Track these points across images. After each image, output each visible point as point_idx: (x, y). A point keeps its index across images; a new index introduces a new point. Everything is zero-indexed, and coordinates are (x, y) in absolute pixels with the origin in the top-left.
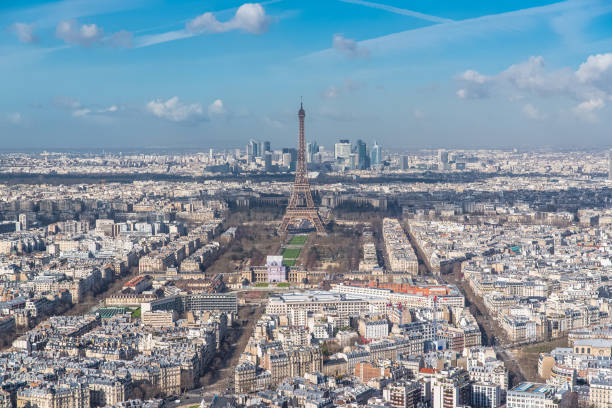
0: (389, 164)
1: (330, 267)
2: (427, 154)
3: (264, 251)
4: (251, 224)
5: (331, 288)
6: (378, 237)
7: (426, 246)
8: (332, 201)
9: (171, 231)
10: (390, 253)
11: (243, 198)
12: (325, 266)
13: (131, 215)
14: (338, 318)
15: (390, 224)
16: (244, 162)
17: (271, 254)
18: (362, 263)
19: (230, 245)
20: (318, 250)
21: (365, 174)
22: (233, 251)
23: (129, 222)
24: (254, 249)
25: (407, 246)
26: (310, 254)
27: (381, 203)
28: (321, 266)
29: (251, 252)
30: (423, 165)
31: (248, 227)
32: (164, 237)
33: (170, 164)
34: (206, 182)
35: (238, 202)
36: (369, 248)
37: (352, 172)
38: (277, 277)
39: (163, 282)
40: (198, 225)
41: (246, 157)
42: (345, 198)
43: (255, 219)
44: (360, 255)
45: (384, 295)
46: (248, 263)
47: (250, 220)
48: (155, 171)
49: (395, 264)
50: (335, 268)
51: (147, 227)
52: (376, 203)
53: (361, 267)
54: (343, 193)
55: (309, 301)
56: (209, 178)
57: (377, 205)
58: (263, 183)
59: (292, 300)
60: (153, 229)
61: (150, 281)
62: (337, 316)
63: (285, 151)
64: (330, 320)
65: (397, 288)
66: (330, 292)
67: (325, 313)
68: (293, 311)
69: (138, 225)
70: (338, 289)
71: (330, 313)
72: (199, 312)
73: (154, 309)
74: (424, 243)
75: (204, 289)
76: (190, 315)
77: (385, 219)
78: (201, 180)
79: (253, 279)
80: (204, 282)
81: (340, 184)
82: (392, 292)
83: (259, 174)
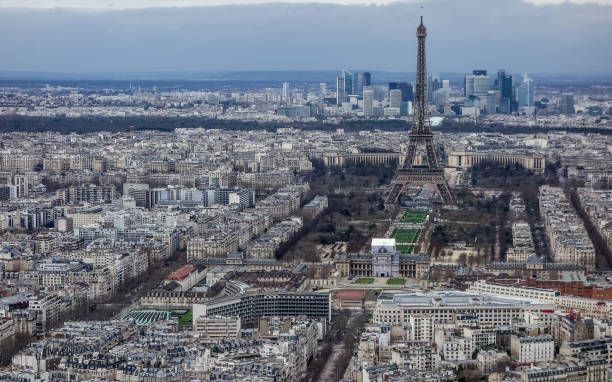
0: (544, 107)
1: (463, 257)
2: (602, 92)
3: (365, 232)
4: (347, 192)
5: (467, 287)
6: (533, 213)
7: (607, 226)
8: (464, 159)
9: (231, 202)
10: (553, 238)
11: (332, 154)
12: (456, 255)
13: (173, 176)
14: (479, 332)
15: (550, 197)
16: (332, 101)
17: (376, 237)
18: (511, 251)
19: (316, 221)
20: (446, 232)
21: (511, 120)
22: (321, 230)
23: (170, 186)
24: (352, 228)
25: (576, 227)
26: (434, 235)
27: (537, 163)
28: (451, 254)
29: (348, 233)
30: (597, 108)
31: (341, 196)
32: (222, 209)
33: (226, 105)
34: (280, 131)
35: (326, 160)
36: (521, 229)
37: (491, 117)
38: (385, 270)
39: (222, 275)
40: (269, 193)
41: (336, 95)
42: (483, 154)
43: (351, 184)
44: (507, 240)
45: (545, 299)
46: (344, 249)
47: (343, 186)
48: (204, 114)
49: (561, 254)
50: (472, 257)
51: (197, 196)
52: (529, 163)
53: (509, 256)
54: (480, 148)
55: (436, 305)
56: (283, 125)
57: (531, 166)
58: (362, 133)
59: (409, 303)
60: (206, 197)
61: (203, 273)
62: (477, 328)
63: (393, 86)
64: (468, 333)
65: (565, 289)
66: (467, 292)
67: (460, 323)
68: (412, 320)
69: (183, 193)
70: (479, 289)
71: (467, 323)
72: (276, 318)
73: (210, 313)
74: (604, 223)
75: (281, 285)
76: (263, 323)
77: (544, 187)
78: (272, 127)
79: (352, 271)
80: (282, 274)
81: (474, 135)
82: (557, 294)
83: (355, 119)
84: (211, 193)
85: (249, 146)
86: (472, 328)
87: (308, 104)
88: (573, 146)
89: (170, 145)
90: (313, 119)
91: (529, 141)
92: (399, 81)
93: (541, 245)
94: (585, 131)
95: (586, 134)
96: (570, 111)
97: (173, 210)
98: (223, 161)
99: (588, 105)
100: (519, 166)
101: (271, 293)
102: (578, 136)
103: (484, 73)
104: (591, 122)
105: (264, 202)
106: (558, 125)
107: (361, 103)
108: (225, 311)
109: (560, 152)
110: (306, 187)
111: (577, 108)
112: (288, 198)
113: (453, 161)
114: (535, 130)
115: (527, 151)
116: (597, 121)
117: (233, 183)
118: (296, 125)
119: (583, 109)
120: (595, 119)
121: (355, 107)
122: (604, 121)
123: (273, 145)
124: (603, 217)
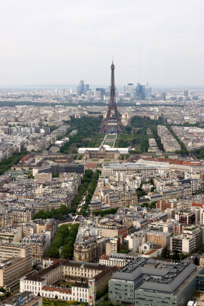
0: (155, 97)
5: (136, 161)
7: (184, 140)
8: (127, 116)
9: (41, 132)
11: (78, 114)
13: (17, 123)
15: (161, 129)
16: (74, 96)
18: (149, 149)
21: (143, 102)
22: (77, 142)
23: (17, 127)
25: (174, 139)
27: (155, 117)
30: (174, 98)
32: (38, 135)
33: (34, 97)
34: (56, 106)
35: (76, 117)
36: (152, 141)
39: (41, 159)
41: (76, 93)
42: (135, 114)
45: (166, 165)
48: (26, 100)
49: (168, 149)
51: (28, 130)
52: (152, 117)
53: (149, 151)
54: (133, 112)
55: (125, 168)
56: (57, 104)
57: (153, 118)
58: (88, 107)
59: (115, 167)
60: (31, 130)
61: (34, 158)
62: (141, 176)
63: (97, 89)
64: (138, 178)
65: (172, 162)
66: (136, 163)
67: (135, 174)
68: (117, 173)
69: (22, 129)
70: (140, 162)
71: (138, 174)
72: (65, 173)
73: (40, 172)
74: (183, 138)
75: (64, 162)
76: (60, 175)
77: (159, 126)
78: (53, 105)
79: (90, 157)
80: (64, 158)
81: (130, 107)
82: (170, 163)
83: (84, 102)
84: (33, 129)
85: (45, 112)
86: (140, 176)
87: (66, 96)
88: (168, 111)
89: (15, 112)
90: (68, 102)
91: (151, 109)
92: (100, 88)
93: (160, 147)
94: (172, 106)
95: (172, 107)
96: (165, 99)
97: (19, 135)
98: (36, 117)
99: (171, 96)
100: (149, 119)
101: (61, 165)
102: (170, 107)
103: (132, 84)
104: (173, 102)
105: (54, 132)
106: (161, 104)
107: (86, 96)
108: (45, 171)
109: (163, 113)
110: (69, 126)
111: (167, 98)
112: (63, 130)
113: (123, 117)
114: (152, 105)
115: (151, 113)
116: (175, 102)
117: (41, 125)
118: (62, 104)
119: (169, 98)
120: (174, 101)
121: (83, 98)
122: (178, 102)
123: (55, 111)
124: (182, 136)
